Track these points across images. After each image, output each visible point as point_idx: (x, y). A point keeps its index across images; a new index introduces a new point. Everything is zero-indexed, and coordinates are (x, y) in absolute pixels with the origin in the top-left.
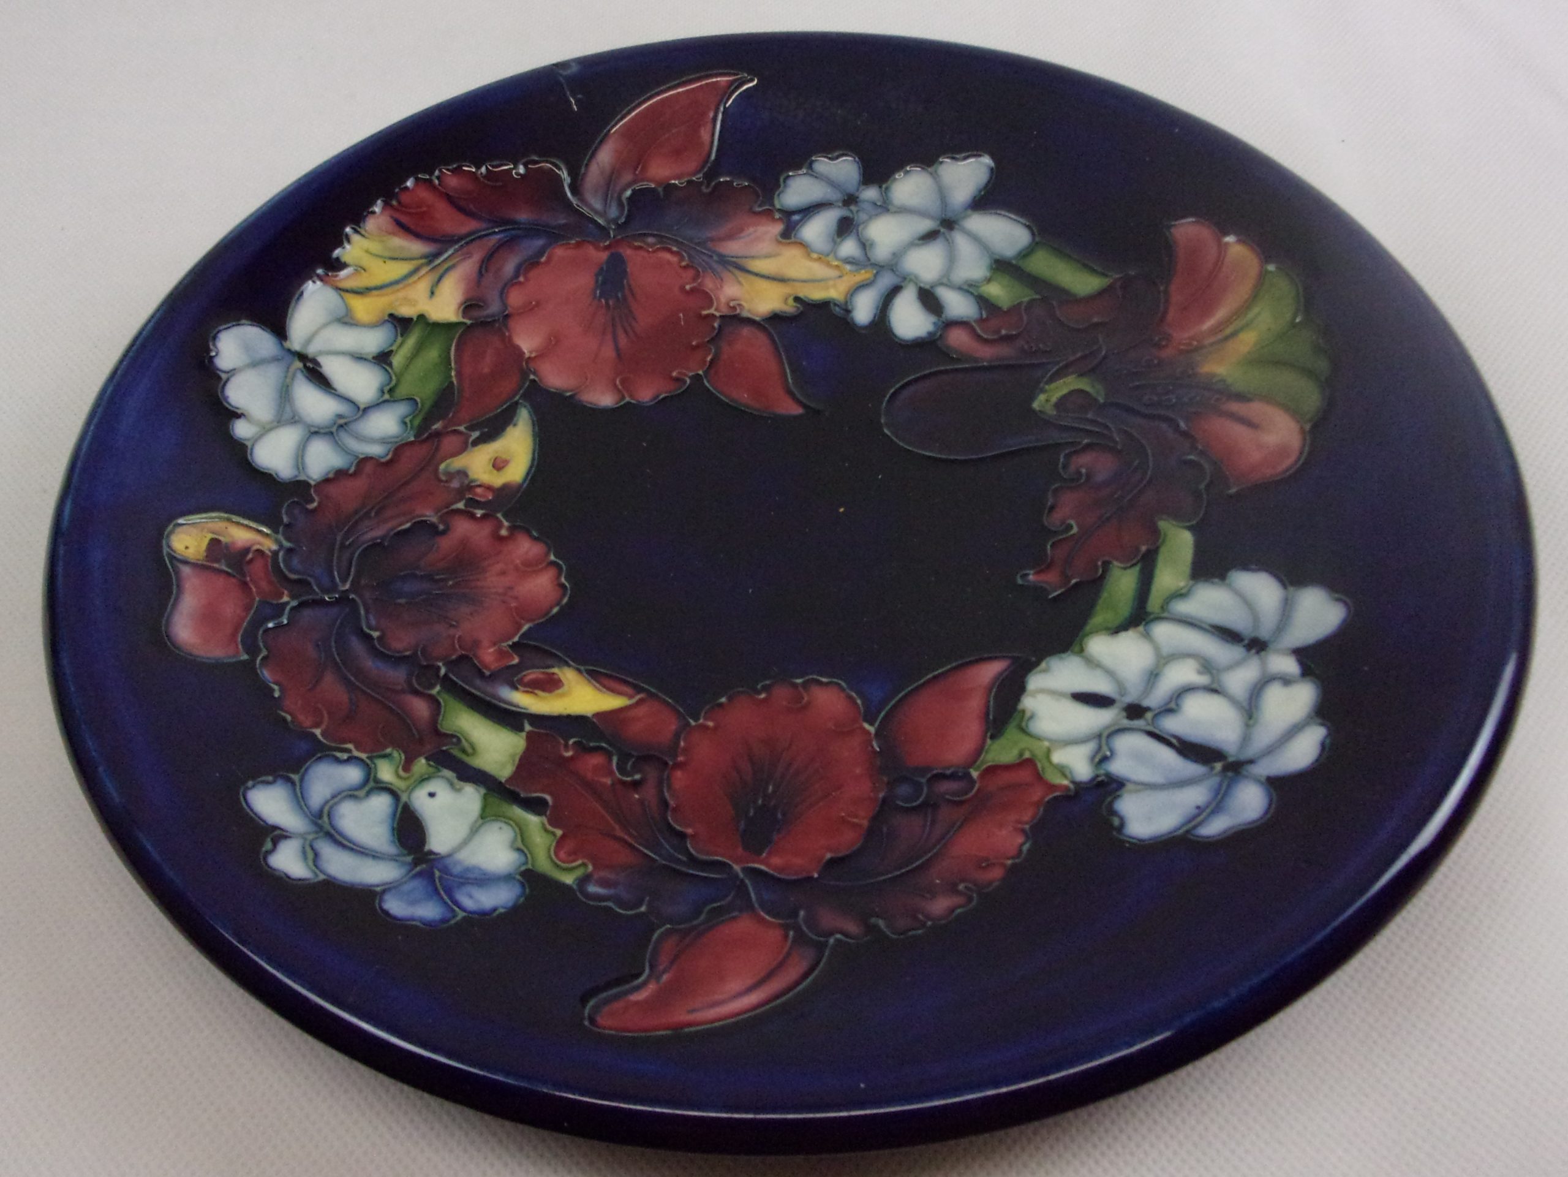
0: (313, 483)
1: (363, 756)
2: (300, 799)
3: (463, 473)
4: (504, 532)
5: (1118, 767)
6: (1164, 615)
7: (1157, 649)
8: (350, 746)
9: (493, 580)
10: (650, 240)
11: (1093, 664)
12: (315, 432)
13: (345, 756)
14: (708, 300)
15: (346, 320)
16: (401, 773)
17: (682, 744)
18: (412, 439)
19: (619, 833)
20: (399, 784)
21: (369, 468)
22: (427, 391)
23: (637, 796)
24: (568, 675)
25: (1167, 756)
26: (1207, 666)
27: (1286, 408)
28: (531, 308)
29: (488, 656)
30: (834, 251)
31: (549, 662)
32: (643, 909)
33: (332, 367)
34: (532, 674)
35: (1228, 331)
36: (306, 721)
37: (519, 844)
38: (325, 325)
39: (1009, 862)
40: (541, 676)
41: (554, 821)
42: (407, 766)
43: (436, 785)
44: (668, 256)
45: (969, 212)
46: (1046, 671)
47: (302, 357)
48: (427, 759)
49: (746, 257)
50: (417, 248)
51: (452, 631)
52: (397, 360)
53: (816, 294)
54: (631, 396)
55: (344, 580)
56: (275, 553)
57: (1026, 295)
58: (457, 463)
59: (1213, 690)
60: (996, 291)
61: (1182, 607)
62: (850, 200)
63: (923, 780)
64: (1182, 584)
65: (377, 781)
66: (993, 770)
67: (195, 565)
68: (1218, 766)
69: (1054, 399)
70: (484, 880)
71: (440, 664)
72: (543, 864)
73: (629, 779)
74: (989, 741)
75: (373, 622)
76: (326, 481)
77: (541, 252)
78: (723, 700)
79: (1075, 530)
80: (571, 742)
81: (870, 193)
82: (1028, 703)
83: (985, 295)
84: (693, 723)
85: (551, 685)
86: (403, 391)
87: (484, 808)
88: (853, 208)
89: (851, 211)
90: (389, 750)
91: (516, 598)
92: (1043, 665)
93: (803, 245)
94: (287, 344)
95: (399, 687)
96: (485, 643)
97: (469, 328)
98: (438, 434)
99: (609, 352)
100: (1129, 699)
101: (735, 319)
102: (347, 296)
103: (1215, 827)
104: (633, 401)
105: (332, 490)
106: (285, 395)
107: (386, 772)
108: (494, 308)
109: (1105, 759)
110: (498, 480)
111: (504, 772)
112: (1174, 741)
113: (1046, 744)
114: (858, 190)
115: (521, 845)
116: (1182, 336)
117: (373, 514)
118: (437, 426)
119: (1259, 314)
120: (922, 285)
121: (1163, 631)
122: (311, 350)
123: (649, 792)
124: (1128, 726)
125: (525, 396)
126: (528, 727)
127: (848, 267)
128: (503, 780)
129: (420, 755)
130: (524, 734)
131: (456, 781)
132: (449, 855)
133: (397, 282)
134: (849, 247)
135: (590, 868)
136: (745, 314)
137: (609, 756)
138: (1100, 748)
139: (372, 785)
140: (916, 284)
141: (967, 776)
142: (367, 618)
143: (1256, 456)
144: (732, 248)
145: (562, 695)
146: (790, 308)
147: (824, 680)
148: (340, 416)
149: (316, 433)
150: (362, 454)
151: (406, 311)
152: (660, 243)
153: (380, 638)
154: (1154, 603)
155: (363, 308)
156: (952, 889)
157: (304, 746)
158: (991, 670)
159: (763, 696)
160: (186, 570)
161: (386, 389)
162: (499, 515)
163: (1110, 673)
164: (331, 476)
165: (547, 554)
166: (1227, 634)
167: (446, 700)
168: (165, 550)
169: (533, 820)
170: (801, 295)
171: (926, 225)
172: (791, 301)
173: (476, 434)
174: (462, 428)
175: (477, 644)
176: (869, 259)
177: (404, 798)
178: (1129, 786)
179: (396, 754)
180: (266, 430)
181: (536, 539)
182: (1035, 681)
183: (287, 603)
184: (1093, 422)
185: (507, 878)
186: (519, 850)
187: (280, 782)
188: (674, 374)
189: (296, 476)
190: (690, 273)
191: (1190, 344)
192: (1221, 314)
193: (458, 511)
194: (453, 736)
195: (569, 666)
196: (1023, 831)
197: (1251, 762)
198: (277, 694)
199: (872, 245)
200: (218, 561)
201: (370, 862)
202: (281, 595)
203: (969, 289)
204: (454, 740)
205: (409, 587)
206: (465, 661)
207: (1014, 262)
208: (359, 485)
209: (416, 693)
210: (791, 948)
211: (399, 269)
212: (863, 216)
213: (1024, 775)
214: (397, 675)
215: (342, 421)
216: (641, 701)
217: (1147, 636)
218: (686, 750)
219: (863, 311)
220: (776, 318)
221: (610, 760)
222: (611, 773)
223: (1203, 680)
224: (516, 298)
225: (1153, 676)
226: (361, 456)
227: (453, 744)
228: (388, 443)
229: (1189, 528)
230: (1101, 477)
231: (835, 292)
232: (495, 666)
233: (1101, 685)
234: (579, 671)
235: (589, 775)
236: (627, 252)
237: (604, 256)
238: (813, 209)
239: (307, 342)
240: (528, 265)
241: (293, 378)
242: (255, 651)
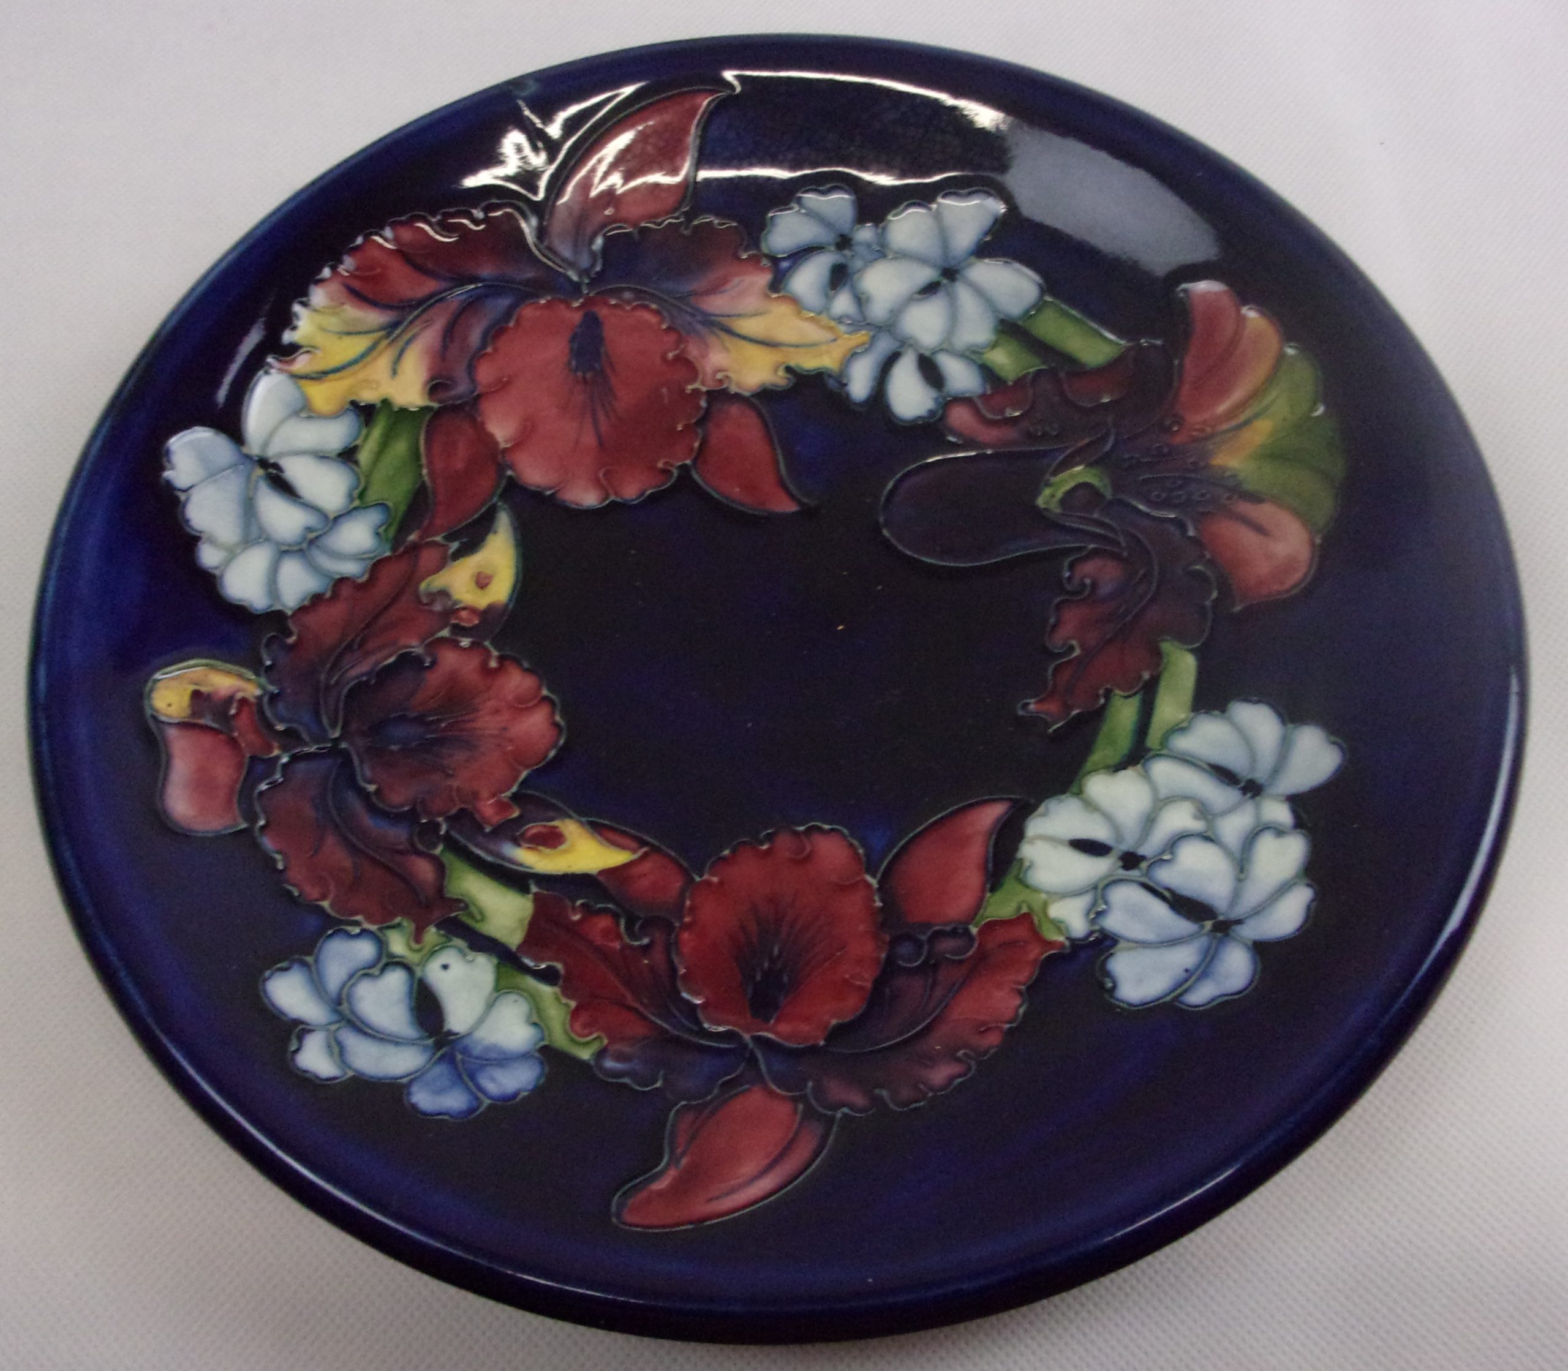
0: (289, 613)
1: (373, 928)
2: (317, 984)
3: (444, 593)
4: (493, 664)
5: (1113, 923)
6: (1165, 752)
7: (1154, 789)
8: (359, 918)
9: (487, 723)
10: (627, 295)
11: (1091, 806)
12: (284, 551)
13: (357, 930)
14: (694, 373)
15: (304, 410)
16: (413, 945)
17: (688, 903)
18: (388, 554)
19: (630, 1000)
20: (413, 958)
21: (346, 591)
22: (398, 493)
23: (646, 962)
24: (570, 828)
25: (1160, 910)
26: (1204, 811)
27: (1297, 513)
28: (502, 386)
29: (487, 809)
30: (826, 309)
31: (551, 814)
32: (658, 1085)
33: (297, 471)
34: (534, 828)
35: (1242, 418)
36: (313, 892)
37: (535, 1019)
38: (282, 422)
39: (1007, 1026)
40: (544, 830)
41: (567, 992)
42: (418, 936)
43: (449, 956)
44: (647, 316)
45: (973, 259)
46: (1044, 815)
47: (263, 463)
48: (439, 926)
49: (732, 316)
50: (374, 318)
51: (449, 782)
52: (364, 457)
53: (809, 363)
54: (616, 494)
55: (334, 726)
56: (259, 698)
57: (1033, 364)
58: (438, 581)
59: (1208, 838)
60: (1003, 359)
61: (1182, 743)
62: (844, 242)
63: (924, 938)
64: (1183, 716)
65: (391, 956)
66: (991, 926)
67: (184, 725)
68: (1209, 924)
69: (1059, 494)
70: (504, 1059)
71: (440, 819)
72: (560, 1039)
73: (636, 943)
74: (988, 895)
75: (368, 774)
76: (302, 610)
77: (508, 314)
78: (726, 852)
79: (1077, 652)
80: (579, 903)
81: (865, 234)
82: (1028, 851)
83: (989, 364)
84: (698, 879)
85: (552, 840)
86: (372, 496)
87: (498, 980)
88: (847, 252)
89: (845, 256)
90: (398, 920)
91: (511, 740)
92: (1041, 809)
93: (794, 301)
94: (245, 450)
95: (401, 847)
96: (485, 793)
97: (437, 414)
98: (415, 548)
99: (589, 439)
100: (1124, 847)
101: (720, 396)
102: (303, 382)
103: (1201, 995)
104: (619, 500)
105: (310, 619)
106: (249, 509)
107: (398, 944)
108: (462, 388)
109: (1100, 914)
110: (482, 601)
111: (514, 939)
112: (1167, 894)
113: (1043, 896)
114: (852, 229)
115: (537, 1020)
116: (1195, 419)
117: (356, 647)
118: (413, 537)
119: (1277, 400)
120: (922, 351)
121: (1163, 770)
122: (271, 453)
123: (658, 955)
124: (1123, 877)
125: (503, 496)
126: (534, 889)
127: (843, 328)
128: (514, 948)
129: (428, 925)
130: (531, 896)
131: (467, 950)
132: (469, 1034)
133: (356, 362)
134: (843, 303)
135: (606, 1041)
136: (733, 389)
137: (616, 916)
138: (1094, 904)
139: (386, 961)
140: (916, 350)
141: (967, 932)
142: (362, 769)
143: (1263, 568)
144: (716, 304)
145: (566, 851)
146: (780, 379)
147: (827, 827)
148: (309, 529)
149: (286, 552)
150: (337, 573)
151: (368, 396)
152: (637, 299)
153: (378, 792)
154: (1153, 740)
155: (322, 395)
156: (950, 1055)
157: (312, 922)
158: (991, 814)
159: (765, 847)
160: (172, 733)
161: (356, 493)
162: (487, 643)
163: (1108, 817)
164: (306, 603)
165: (539, 688)
166: (1224, 774)
167: (451, 860)
168: (148, 712)
169: (546, 990)
170: (792, 364)
171: (925, 274)
172: (781, 373)
173: (455, 546)
174: (438, 539)
175: (476, 795)
176: (864, 318)
177: (419, 973)
178: (1122, 944)
179: (405, 923)
180: (232, 554)
181: (527, 670)
182: (1035, 826)
183: (278, 758)
184: (1101, 524)
185: (524, 1056)
186: (535, 1024)
187: (296, 967)
188: (660, 465)
189: (271, 606)
190: (671, 338)
191: (1202, 430)
192: (1238, 395)
193: (443, 640)
194: (459, 901)
195: (570, 817)
196: (1020, 992)
197: (1239, 922)
198: (280, 866)
199: (868, 299)
200: (201, 716)
201: (391, 1049)
202: (270, 749)
203: (972, 356)
204: (462, 905)
205: (399, 731)
206: (466, 819)
207: (1020, 323)
208: (336, 612)
209: (419, 854)
210: (801, 1123)
211: (356, 346)
212: (858, 263)
213: (1020, 932)
214: (398, 834)
215: (312, 535)
216: (644, 857)
217: (1147, 776)
218: (692, 909)
219: (859, 386)
220: (766, 394)
221: (618, 924)
222: (619, 937)
223: (1198, 826)
224: (486, 374)
225: (1149, 821)
226: (338, 577)
227: (460, 909)
228: (364, 559)
229: (1192, 651)
230: (1105, 589)
231: (826, 360)
232: (496, 819)
233: (1099, 832)
234: (582, 823)
235: (599, 941)
236: (602, 312)
237: (577, 317)
238: (803, 253)
239: (266, 444)
240: (496, 332)
241: (256, 488)
242: (252, 818)
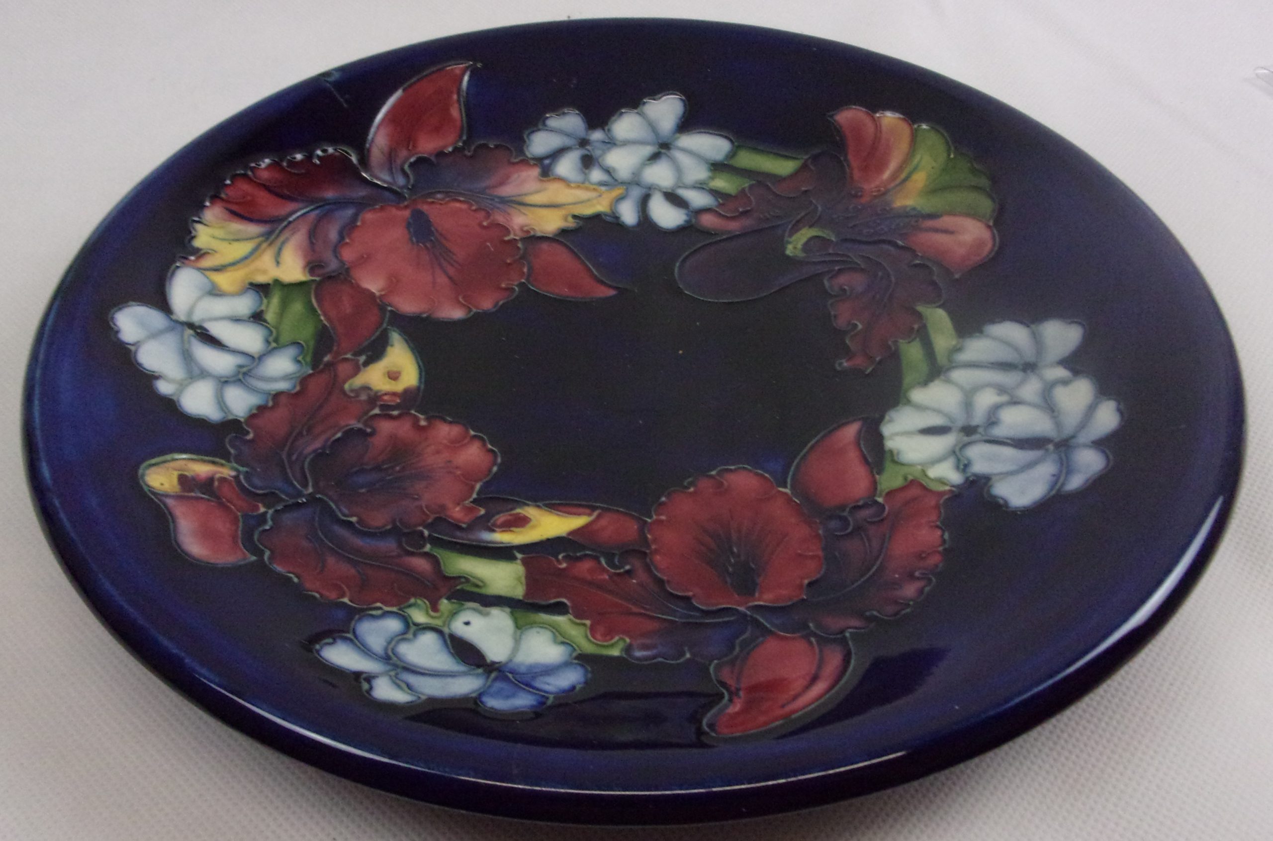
0: (242, 420)
1: (394, 609)
2: (365, 650)
3: (366, 388)
4: (423, 423)
5: (979, 467)
6: (953, 366)
7: (961, 388)
8: (379, 604)
9: (432, 459)
10: (439, 196)
11: (921, 408)
12: (224, 382)
13: (379, 612)
14: (506, 230)
15: (215, 292)
16: (432, 614)
17: (649, 536)
18: (311, 372)
19: (635, 609)
20: (437, 623)
21: (283, 400)
22: (306, 333)
23: (634, 581)
24: (530, 511)
25: (1008, 452)
26: (1001, 389)
27: (968, 215)
28: (364, 259)
29: (457, 513)
30: (586, 179)
31: (510, 506)
32: (688, 656)
33: (217, 330)
34: (501, 518)
35: (903, 176)
36: (332, 595)
37: (561, 639)
38: (199, 299)
39: (941, 549)
40: (509, 518)
41: (579, 614)
42: (435, 608)
43: (465, 616)
44: (458, 205)
45: (678, 135)
46: (891, 421)
47: (191, 325)
48: (449, 599)
49: (522, 195)
50: (253, 229)
51: (417, 503)
52: (270, 316)
53: (588, 211)
54: (477, 307)
55: (305, 486)
56: (236, 478)
57: (746, 183)
58: (358, 381)
59: (1015, 402)
60: (721, 183)
61: (963, 357)
62: (583, 143)
63: (845, 514)
64: (954, 343)
65: (416, 624)
66: (890, 494)
67: (178, 497)
68: (1051, 447)
69: (799, 246)
70: (549, 670)
71: (421, 528)
72: (589, 648)
73: (622, 571)
74: (877, 477)
75: (346, 511)
76: (252, 417)
77: (355, 218)
78: (663, 499)
79: (860, 326)
80: (560, 557)
81: (597, 135)
82: (890, 444)
83: (714, 188)
84: (649, 520)
85: (522, 522)
86: (285, 337)
87: (516, 621)
88: (588, 147)
89: (588, 150)
90: (412, 600)
91: (457, 468)
92: (887, 418)
93: (560, 179)
94: (174, 317)
95: (394, 554)
96: (450, 505)
97: (320, 283)
98: (330, 365)
99: (442, 279)
100: (960, 423)
101: (533, 239)
102: (208, 273)
103: (1075, 483)
104: (479, 311)
105: (259, 422)
106: (187, 357)
107: (419, 616)
108: (333, 265)
109: (966, 466)
110: (399, 387)
111: (519, 592)
112: (1009, 441)
113: (919, 467)
114: (587, 135)
115: (563, 640)
116: (870, 186)
117: (305, 433)
118: (327, 358)
119: (921, 158)
120: (665, 190)
121: (959, 375)
122: (196, 318)
123: (642, 576)
124: (969, 441)
125: (391, 323)
126: (519, 556)
127: (603, 188)
128: (521, 598)
129: (440, 597)
130: (519, 561)
131: (481, 608)
132: (510, 661)
133: (246, 258)
134: (596, 175)
135: (628, 640)
136: (539, 234)
137: (596, 559)
138: (959, 460)
139: (412, 629)
140: (660, 190)
141: (876, 502)
142: (340, 510)
143: (961, 251)
144: (507, 191)
145: (534, 527)
146: (571, 224)
147: (733, 467)
148: (240, 367)
149: (226, 382)
150: (273, 390)
151: (261, 279)
152: (448, 197)
153: (360, 521)
154: (941, 359)
155: (223, 280)
156: (911, 577)
157: (340, 614)
158: (851, 431)
159: (692, 489)
160: (170, 502)
161: (271, 339)
162: (413, 412)
163: (938, 411)
164: (255, 411)
165: (467, 432)
166: (1005, 366)
167: (439, 553)
168: (146, 489)
169: (561, 620)
170: (576, 213)
171: (648, 150)
172: (570, 219)
173: (362, 359)
174: (349, 356)
175: (443, 507)
176: (616, 180)
177: (446, 630)
178: (994, 479)
179: (419, 602)
180: (183, 386)
181: (451, 423)
182: (887, 429)
183: (265, 513)
184: (837, 255)
185: (566, 665)
186: (563, 643)
187: (339, 642)
188: (503, 285)
189: (224, 418)
190: (481, 215)
191: (879, 191)
192: (893, 165)
193: (376, 415)
194: (460, 577)
195: (528, 505)
196: (937, 527)
197: (1073, 437)
198: (296, 580)
199: (614, 170)
200: (191, 491)
201: (449, 680)
202: (258, 508)
203: (700, 186)
204: (463, 580)
205: (361, 479)
206: (441, 522)
207: (726, 163)
208: (282, 413)
209: (412, 554)
210: (820, 650)
211: (242, 249)
212: (597, 153)
213: (914, 492)
214: (389, 545)
215: (245, 370)
216: (599, 517)
217: (948, 381)
218: (655, 540)
219: (628, 215)
220: (564, 232)
221: (599, 563)
222: (604, 570)
223: (1004, 398)
224: (348, 255)
225: (968, 405)
226: (273, 393)
227: (463, 583)
228: (292, 379)
229: (939, 307)
230: (860, 289)
231: (601, 206)
232: (467, 519)
233: (937, 421)
234: (538, 507)
235: (589, 577)
236: (425, 208)
237: (407, 213)
238: (557, 154)
239: (190, 312)
240: (349, 228)
241: (189, 342)
242: (260, 553)
